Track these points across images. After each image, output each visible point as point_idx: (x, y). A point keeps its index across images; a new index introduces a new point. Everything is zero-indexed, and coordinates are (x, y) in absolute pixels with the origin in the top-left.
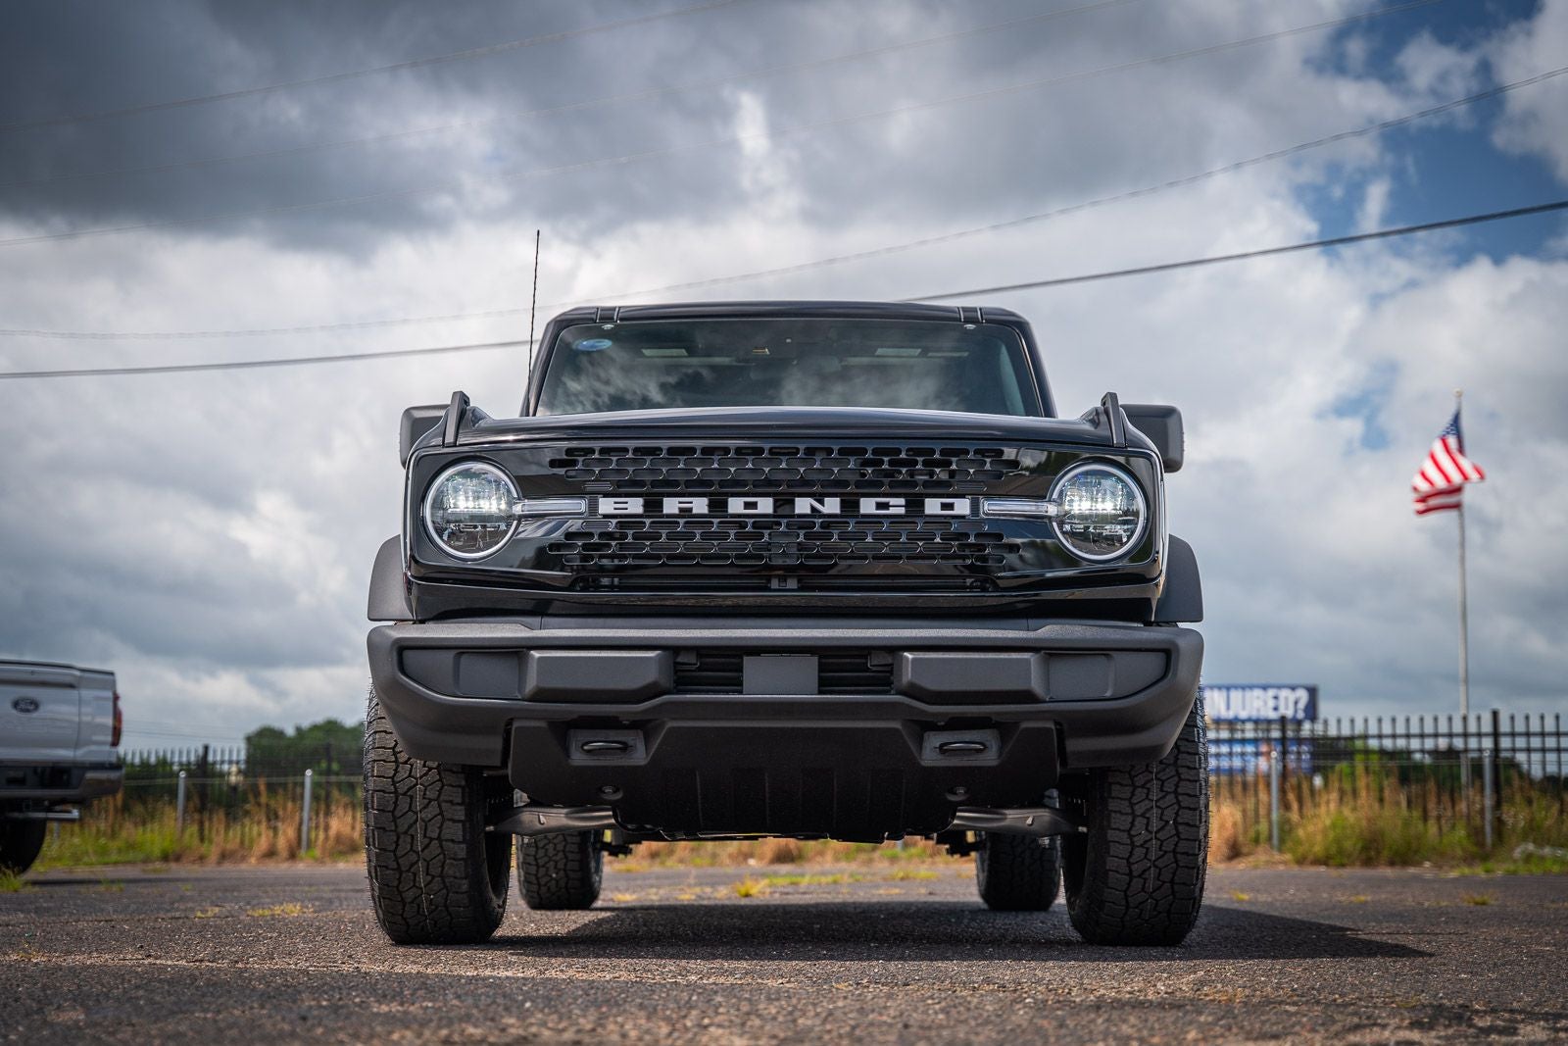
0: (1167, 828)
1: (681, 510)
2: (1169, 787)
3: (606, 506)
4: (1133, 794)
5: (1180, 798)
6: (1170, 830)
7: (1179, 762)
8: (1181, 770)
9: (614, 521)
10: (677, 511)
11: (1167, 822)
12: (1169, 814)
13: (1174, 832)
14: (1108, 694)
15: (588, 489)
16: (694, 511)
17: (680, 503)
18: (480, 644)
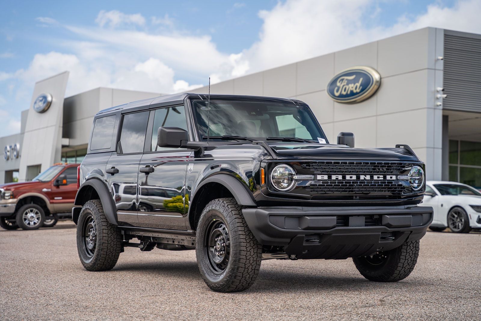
1: (336, 178)
3: (319, 177)
9: (321, 181)
10: (335, 179)
14: (421, 224)
15: (315, 173)
16: (339, 179)
17: (336, 177)
18: (291, 215)
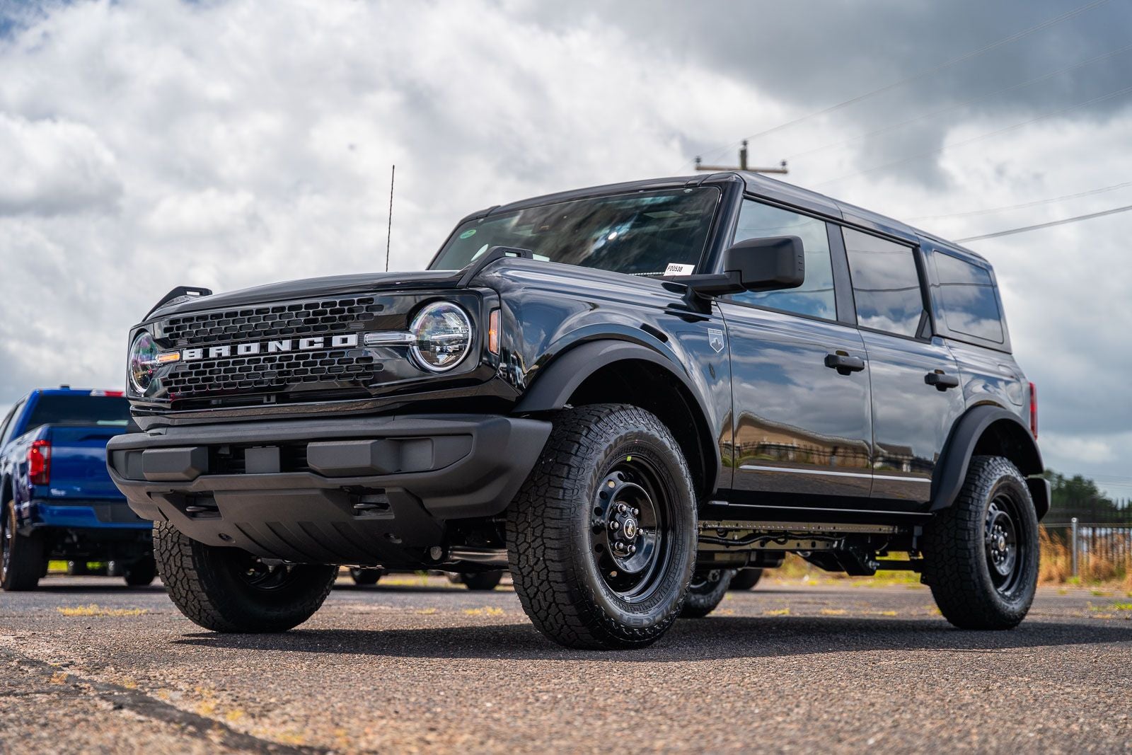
0: (540, 563)
1: (217, 355)
2: (538, 533)
3: (186, 355)
4: (517, 539)
5: (545, 541)
6: (541, 565)
7: (545, 514)
8: (545, 520)
9: (189, 364)
10: (215, 356)
11: (539, 559)
12: (539, 553)
13: (544, 566)
14: (432, 467)
15: (179, 345)
16: (223, 355)
17: (217, 350)
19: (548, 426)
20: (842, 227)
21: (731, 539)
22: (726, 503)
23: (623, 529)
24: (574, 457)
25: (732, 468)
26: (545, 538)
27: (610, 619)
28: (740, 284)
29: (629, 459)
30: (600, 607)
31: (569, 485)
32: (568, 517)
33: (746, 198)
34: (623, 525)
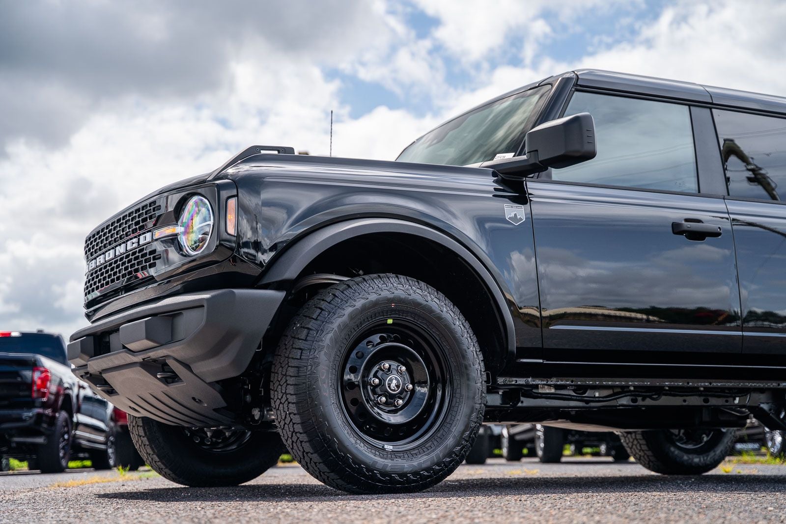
3: (90, 266)
16: (101, 262)
19: (280, 295)
20: (714, 110)
21: (593, 396)
22: (541, 361)
23: (384, 385)
24: (314, 321)
25: (540, 329)
26: (288, 394)
27: (359, 465)
28: (538, 162)
29: (390, 321)
30: (345, 455)
31: (306, 346)
32: (305, 374)
33: (577, 90)
34: (385, 381)
